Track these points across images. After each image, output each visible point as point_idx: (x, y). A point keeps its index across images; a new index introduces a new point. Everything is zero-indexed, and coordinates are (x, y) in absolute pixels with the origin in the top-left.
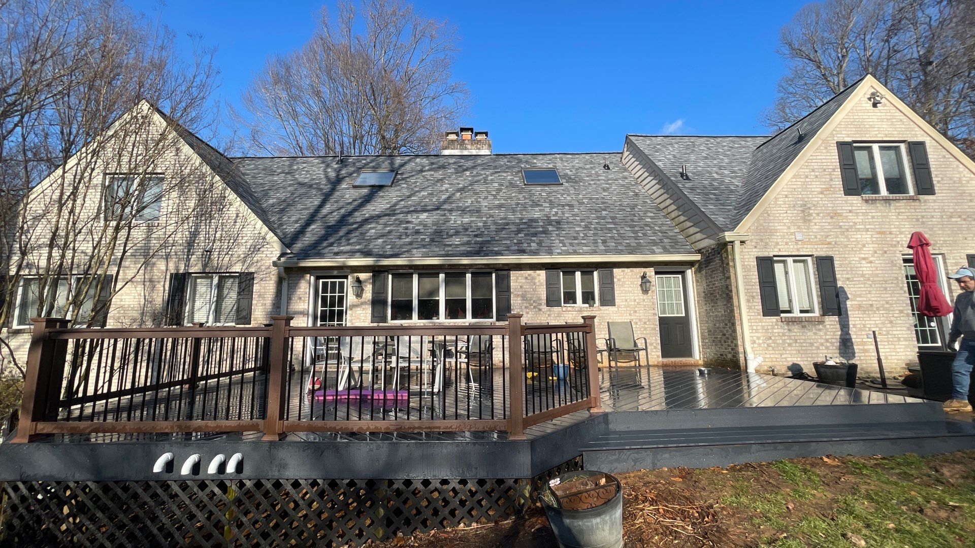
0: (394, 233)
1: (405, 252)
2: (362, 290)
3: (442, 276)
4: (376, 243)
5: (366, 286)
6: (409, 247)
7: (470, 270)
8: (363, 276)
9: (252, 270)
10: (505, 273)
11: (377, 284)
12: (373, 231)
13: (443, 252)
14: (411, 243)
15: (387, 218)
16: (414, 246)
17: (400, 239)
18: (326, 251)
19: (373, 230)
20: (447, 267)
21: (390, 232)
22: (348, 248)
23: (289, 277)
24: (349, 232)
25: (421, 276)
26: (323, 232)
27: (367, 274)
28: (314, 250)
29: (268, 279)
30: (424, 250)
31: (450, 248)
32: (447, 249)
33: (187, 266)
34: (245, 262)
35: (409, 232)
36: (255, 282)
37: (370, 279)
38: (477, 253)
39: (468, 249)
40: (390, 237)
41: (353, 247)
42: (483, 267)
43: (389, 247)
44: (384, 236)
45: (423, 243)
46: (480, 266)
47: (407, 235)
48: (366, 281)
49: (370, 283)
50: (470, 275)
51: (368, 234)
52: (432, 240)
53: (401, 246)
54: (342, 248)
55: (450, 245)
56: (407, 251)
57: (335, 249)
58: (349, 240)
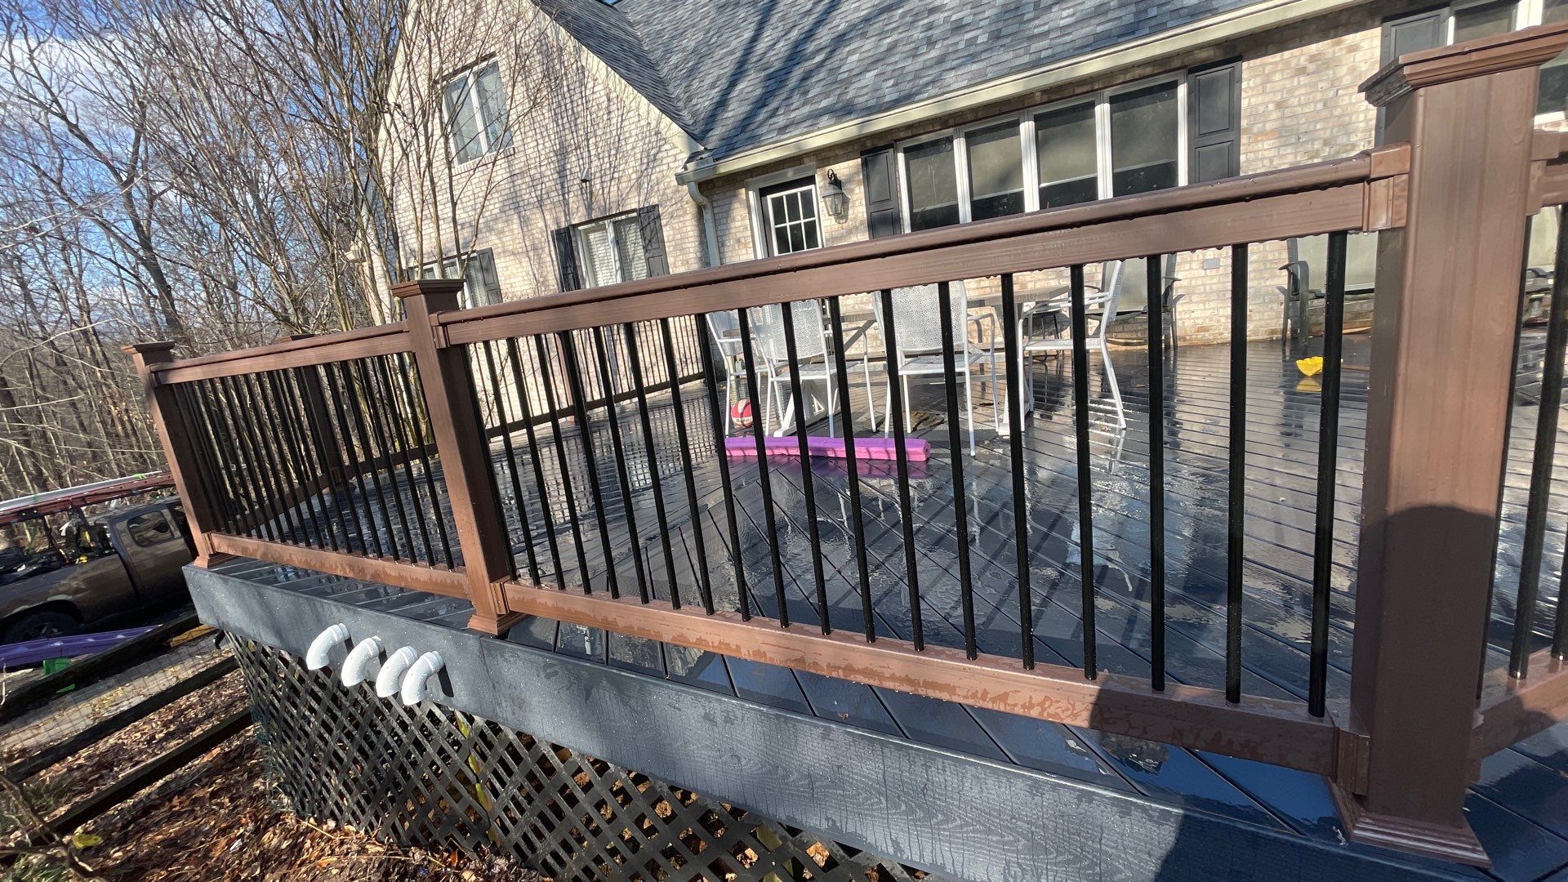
0: (900, 48)
1: (927, 84)
2: (845, 202)
3: (1027, 128)
4: (863, 83)
5: (852, 191)
6: (935, 71)
7: (1108, 92)
8: (843, 169)
9: (654, 201)
10: (1223, 71)
11: (876, 180)
12: (855, 57)
13: (1026, 59)
14: (941, 60)
15: (885, 16)
16: (948, 65)
17: (915, 56)
18: (764, 129)
19: (852, 57)
20: (1038, 97)
21: (891, 48)
22: (806, 109)
23: (712, 202)
24: (806, 77)
25: (971, 139)
26: (758, 92)
27: (851, 163)
28: (744, 134)
29: (680, 212)
30: (975, 67)
31: (1045, 43)
32: (1034, 47)
33: (567, 214)
34: (640, 187)
35: (936, 32)
36: (663, 222)
37: (857, 173)
38: (1129, 32)
39: (1099, 29)
40: (893, 59)
41: (814, 107)
42: (1148, 70)
43: (891, 82)
44: (878, 61)
45: (972, 50)
46: (1138, 72)
47: (931, 43)
48: (850, 180)
49: (859, 184)
50: (1107, 106)
51: (845, 68)
52: (996, 36)
53: (917, 75)
54: (793, 115)
55: (1046, 34)
56: (933, 82)
57: (781, 120)
58: (807, 92)
